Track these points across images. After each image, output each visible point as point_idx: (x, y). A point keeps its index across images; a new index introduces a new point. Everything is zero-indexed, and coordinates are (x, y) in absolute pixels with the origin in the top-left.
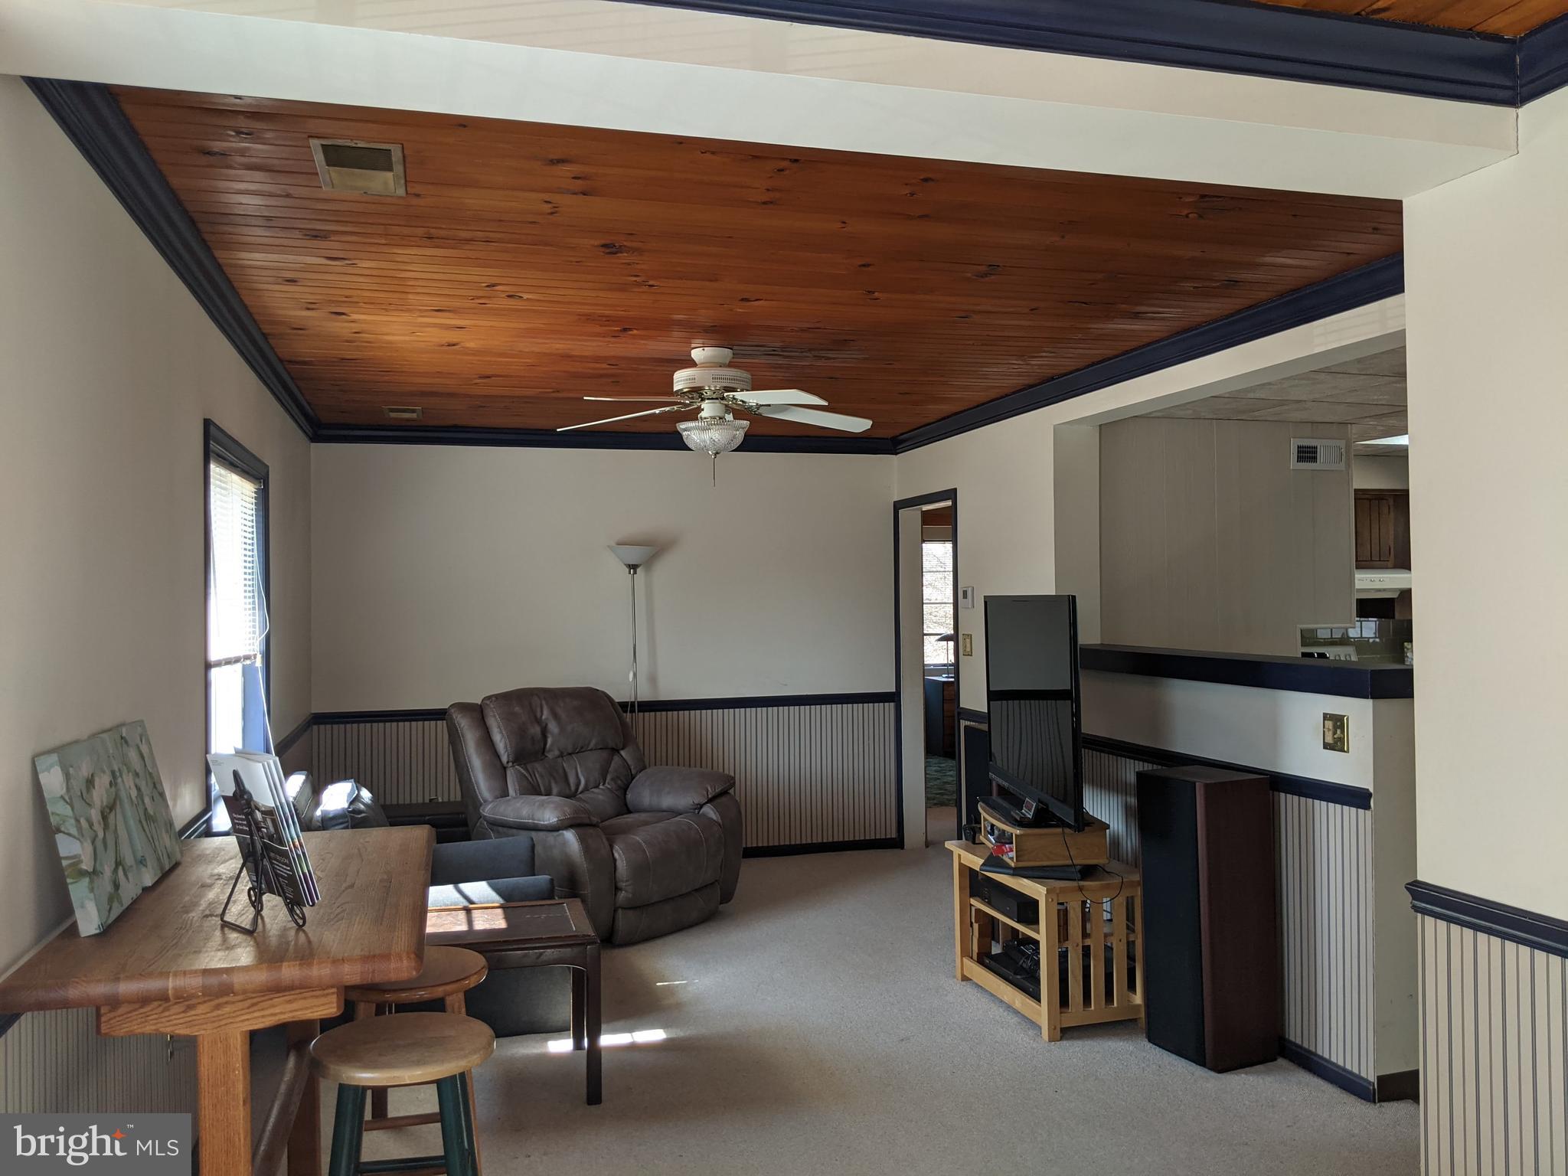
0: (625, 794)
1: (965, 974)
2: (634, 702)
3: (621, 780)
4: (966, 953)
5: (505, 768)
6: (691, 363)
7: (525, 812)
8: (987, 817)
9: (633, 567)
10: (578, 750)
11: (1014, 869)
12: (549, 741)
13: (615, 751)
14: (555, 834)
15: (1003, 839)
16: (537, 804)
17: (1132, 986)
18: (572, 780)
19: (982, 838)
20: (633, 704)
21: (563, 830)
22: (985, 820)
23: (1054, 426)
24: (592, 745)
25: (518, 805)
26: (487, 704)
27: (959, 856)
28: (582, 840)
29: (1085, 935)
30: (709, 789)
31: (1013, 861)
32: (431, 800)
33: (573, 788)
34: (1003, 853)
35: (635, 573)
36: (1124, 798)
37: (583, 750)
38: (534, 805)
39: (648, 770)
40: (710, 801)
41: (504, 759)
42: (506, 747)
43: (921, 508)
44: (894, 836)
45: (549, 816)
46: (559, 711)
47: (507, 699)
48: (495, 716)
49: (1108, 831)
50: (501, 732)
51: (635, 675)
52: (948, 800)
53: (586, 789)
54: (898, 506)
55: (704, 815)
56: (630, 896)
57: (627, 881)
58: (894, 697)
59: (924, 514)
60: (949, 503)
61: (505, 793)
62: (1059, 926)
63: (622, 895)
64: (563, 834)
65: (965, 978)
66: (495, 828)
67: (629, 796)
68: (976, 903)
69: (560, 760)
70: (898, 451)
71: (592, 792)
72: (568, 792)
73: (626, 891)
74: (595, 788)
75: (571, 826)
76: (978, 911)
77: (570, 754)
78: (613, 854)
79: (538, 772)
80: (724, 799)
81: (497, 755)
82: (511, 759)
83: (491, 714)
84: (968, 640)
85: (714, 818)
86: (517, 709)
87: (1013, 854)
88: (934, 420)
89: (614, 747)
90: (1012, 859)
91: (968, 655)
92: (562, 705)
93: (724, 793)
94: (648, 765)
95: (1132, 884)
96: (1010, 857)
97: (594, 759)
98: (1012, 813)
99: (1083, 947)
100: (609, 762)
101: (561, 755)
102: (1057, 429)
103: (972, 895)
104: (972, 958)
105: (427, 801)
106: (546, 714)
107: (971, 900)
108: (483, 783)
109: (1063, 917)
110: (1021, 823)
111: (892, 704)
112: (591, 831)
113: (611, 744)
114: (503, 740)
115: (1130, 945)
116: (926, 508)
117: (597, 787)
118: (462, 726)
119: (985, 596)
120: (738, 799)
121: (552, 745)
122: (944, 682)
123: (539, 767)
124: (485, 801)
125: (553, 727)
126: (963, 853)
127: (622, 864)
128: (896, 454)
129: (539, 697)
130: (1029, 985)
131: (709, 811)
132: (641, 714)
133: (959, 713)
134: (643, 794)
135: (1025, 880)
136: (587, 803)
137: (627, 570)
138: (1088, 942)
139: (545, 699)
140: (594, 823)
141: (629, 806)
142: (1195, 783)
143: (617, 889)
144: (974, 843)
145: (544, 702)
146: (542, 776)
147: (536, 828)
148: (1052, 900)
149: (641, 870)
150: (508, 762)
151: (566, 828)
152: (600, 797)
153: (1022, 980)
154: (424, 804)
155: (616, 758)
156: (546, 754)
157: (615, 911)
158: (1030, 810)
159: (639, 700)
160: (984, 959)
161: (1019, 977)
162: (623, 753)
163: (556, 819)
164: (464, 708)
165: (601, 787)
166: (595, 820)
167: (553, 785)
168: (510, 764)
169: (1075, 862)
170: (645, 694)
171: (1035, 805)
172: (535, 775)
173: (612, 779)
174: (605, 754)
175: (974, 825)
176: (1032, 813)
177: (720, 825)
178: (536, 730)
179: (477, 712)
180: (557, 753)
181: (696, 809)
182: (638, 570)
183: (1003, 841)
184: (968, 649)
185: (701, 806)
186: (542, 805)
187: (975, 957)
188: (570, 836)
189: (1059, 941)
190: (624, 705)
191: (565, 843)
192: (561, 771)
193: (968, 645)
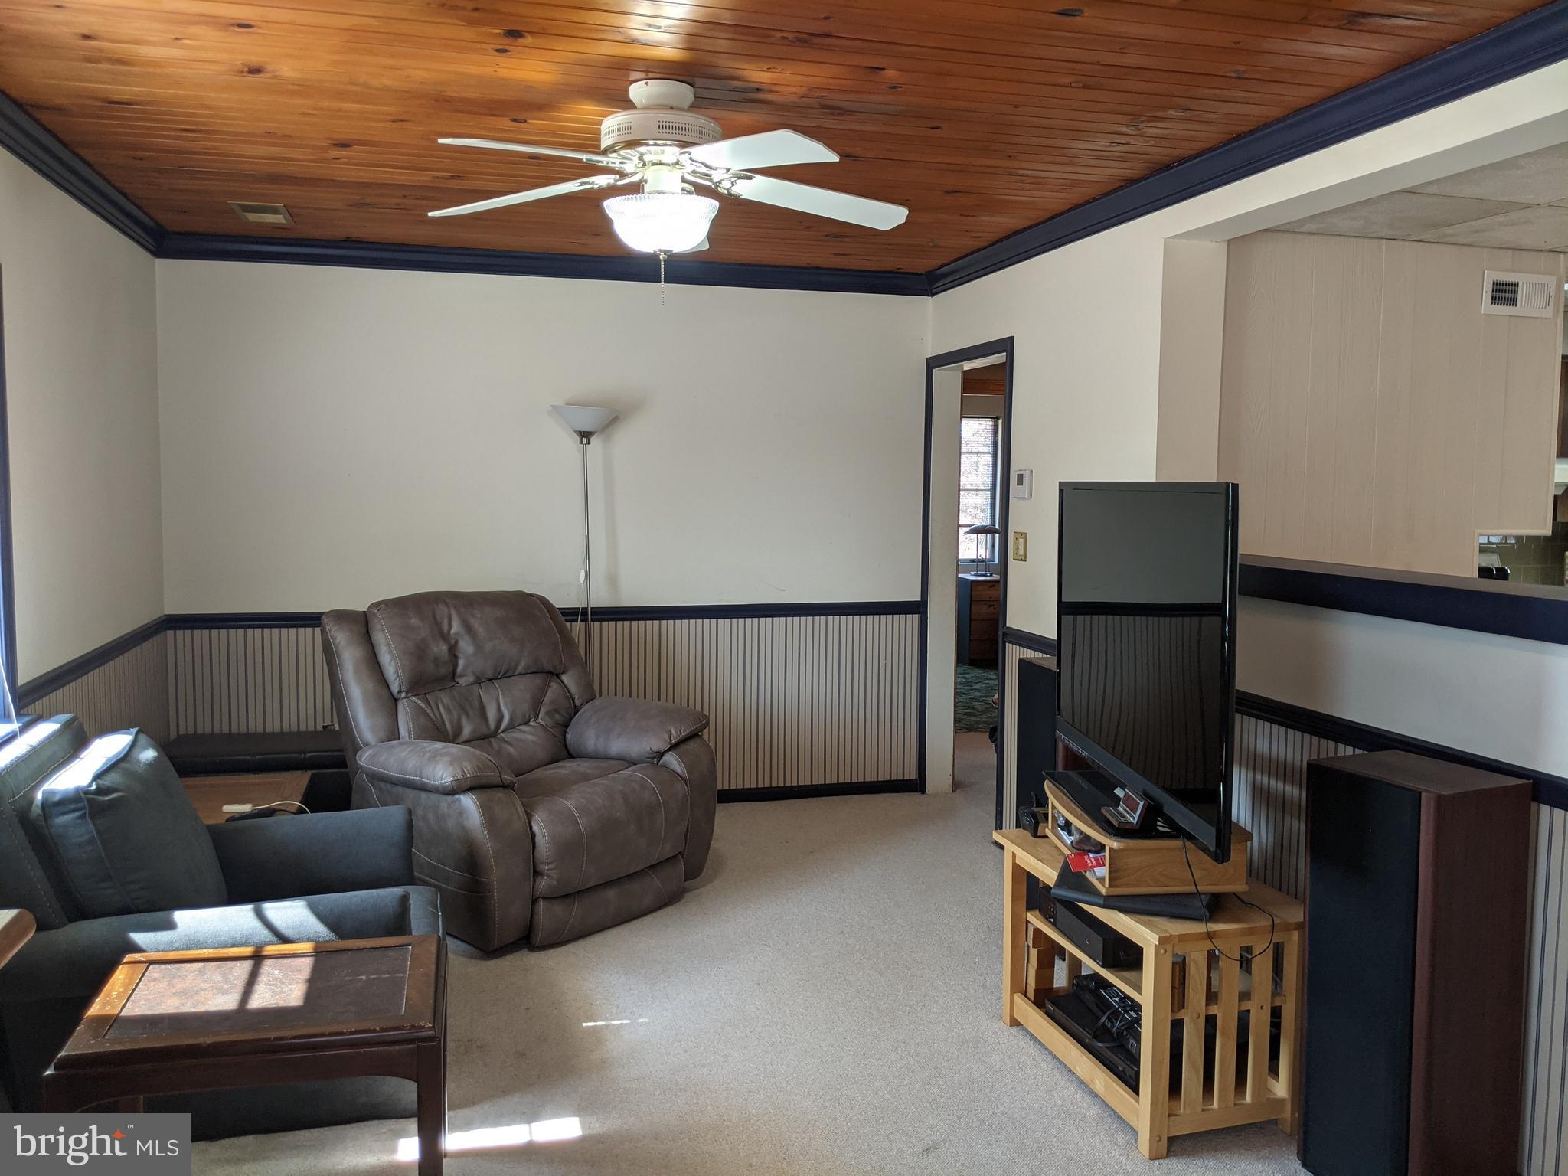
0: (565, 732)
1: (1015, 1016)
2: (587, 608)
3: (559, 714)
4: (1018, 986)
5: (396, 700)
6: (627, 104)
7: (411, 764)
8: (1058, 805)
9: (585, 435)
10: (501, 675)
11: (1107, 897)
12: (461, 663)
13: (555, 674)
14: (449, 798)
15: (1085, 845)
16: (428, 755)
17: (1274, 1070)
18: (491, 714)
19: (1048, 832)
20: (584, 611)
21: (457, 793)
22: (1054, 807)
23: (1165, 239)
24: (520, 669)
25: (403, 755)
26: (374, 614)
27: (1014, 855)
28: (485, 809)
29: (1211, 997)
30: (673, 732)
31: (1103, 885)
32: (325, 728)
33: (492, 725)
34: (1086, 868)
35: (588, 442)
36: (1251, 775)
37: (506, 676)
38: (423, 756)
39: (597, 702)
40: (673, 747)
41: (395, 688)
42: (397, 671)
43: (962, 366)
44: (913, 777)
45: (442, 774)
46: (476, 624)
47: (403, 606)
48: (383, 630)
49: (1249, 843)
50: (390, 652)
51: (588, 575)
52: (977, 722)
53: (512, 726)
54: (933, 363)
55: (665, 766)
56: (555, 883)
57: (549, 864)
58: (918, 608)
59: (966, 374)
60: (999, 358)
61: (393, 735)
62: (1173, 987)
63: (543, 883)
64: (459, 800)
65: (1015, 1023)
66: (376, 782)
67: (569, 736)
68: (1035, 920)
69: (476, 687)
70: (934, 291)
71: (520, 730)
72: (484, 731)
73: (549, 876)
74: (524, 724)
75: (471, 789)
76: (1037, 931)
77: (490, 680)
78: (531, 827)
79: (442, 702)
80: (692, 745)
81: (384, 682)
82: (404, 688)
83: (379, 627)
84: (1021, 541)
85: (679, 770)
86: (415, 621)
87: (1103, 871)
88: (986, 244)
89: (551, 669)
90: (1101, 880)
91: (1021, 560)
92: (479, 616)
93: (694, 736)
94: (598, 696)
95: (1287, 927)
96: (1099, 875)
97: (522, 688)
98: (1103, 810)
99: (1207, 1017)
100: (543, 690)
101: (478, 681)
102: (1170, 247)
103: (1030, 907)
104: (1026, 996)
105: (320, 728)
106: (456, 627)
107: (1028, 914)
108: (364, 720)
109: (1180, 970)
110: (1121, 831)
111: (916, 617)
112: (500, 794)
113: (548, 667)
114: (393, 662)
115: (1276, 1013)
116: (968, 365)
117: (526, 723)
118: (338, 641)
119: (1060, 482)
120: (712, 744)
121: (465, 668)
122: (973, 581)
123: (445, 698)
124: (366, 744)
125: (466, 647)
126: (1019, 852)
127: (543, 841)
128: (932, 295)
129: (446, 603)
130: (1119, 1061)
131: (672, 760)
132: (597, 624)
133: (1004, 634)
134: (587, 734)
135: (1121, 915)
136: (511, 745)
137: (578, 438)
138: (1214, 1010)
139: (455, 607)
140: (506, 783)
141: (569, 747)
142: (1420, 793)
143: (537, 873)
144: (1035, 835)
145: (453, 612)
146: (448, 710)
147: (423, 788)
148: (1166, 952)
149: (569, 848)
150: (400, 692)
151: (464, 791)
152: (530, 737)
153: (1106, 1050)
154: (316, 732)
155: (554, 686)
156: (457, 680)
157: (534, 902)
158: (1134, 810)
159: (593, 605)
160: (1045, 998)
161: (1100, 1044)
162: (564, 678)
163: (450, 779)
164: (341, 616)
165: (532, 723)
166: (508, 778)
167: (464, 721)
168: (403, 695)
169: (1201, 889)
170: (601, 599)
171: (1142, 804)
172: (438, 708)
173: (547, 713)
174: (538, 680)
175: (1036, 809)
176: (1137, 816)
177: (685, 781)
178: (441, 649)
179: (361, 623)
180: (471, 679)
181: (654, 758)
182: (592, 439)
183: (1086, 848)
184: (1021, 552)
185: (662, 754)
186: (434, 757)
187: (1031, 994)
188: (468, 802)
189: (1172, 1011)
190: (571, 614)
191: (461, 812)
192: (476, 704)
193: (1021, 547)
